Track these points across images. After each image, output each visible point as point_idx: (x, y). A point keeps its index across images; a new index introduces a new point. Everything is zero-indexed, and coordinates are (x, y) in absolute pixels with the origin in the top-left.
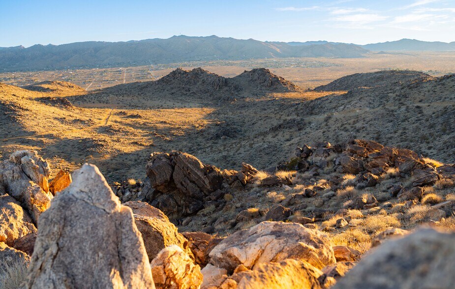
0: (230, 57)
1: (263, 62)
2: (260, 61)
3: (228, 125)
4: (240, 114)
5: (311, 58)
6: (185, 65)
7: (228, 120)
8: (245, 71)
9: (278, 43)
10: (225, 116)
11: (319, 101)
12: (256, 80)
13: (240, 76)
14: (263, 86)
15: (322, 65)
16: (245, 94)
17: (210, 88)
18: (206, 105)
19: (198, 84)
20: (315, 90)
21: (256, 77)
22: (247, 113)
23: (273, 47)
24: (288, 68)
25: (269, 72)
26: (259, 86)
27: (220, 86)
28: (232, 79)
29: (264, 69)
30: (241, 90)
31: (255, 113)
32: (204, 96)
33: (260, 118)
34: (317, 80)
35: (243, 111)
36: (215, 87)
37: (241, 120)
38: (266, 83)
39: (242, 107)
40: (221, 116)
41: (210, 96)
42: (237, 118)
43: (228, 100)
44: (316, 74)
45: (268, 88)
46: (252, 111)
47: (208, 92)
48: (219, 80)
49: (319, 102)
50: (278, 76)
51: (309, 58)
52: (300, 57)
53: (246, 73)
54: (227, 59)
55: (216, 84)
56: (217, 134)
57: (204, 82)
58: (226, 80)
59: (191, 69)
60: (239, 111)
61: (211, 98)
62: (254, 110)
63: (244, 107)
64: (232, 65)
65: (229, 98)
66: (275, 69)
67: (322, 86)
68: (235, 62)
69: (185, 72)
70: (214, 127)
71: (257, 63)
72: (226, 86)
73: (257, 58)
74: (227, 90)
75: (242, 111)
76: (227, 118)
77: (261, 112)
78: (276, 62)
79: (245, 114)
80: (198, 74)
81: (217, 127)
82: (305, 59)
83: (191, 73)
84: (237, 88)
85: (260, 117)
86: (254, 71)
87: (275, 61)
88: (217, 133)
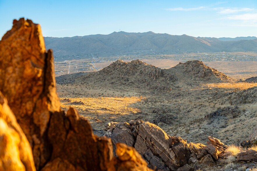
0: (165, 51)
1: (196, 56)
2: (192, 55)
3: (164, 112)
4: (176, 103)
5: (241, 53)
6: (124, 59)
7: (164, 108)
8: (180, 63)
9: (210, 38)
10: (162, 104)
11: (252, 91)
12: (190, 71)
13: (175, 67)
14: (197, 76)
15: (252, 59)
16: (180, 84)
17: (147, 78)
18: (144, 94)
19: (136, 74)
20: (246, 81)
21: (190, 69)
22: (183, 102)
23: (205, 42)
24: (219, 61)
25: (202, 64)
26: (193, 77)
27: (156, 77)
28: (167, 70)
29: (198, 61)
30: (176, 80)
31: (190, 101)
32: (142, 85)
33: (195, 106)
34: (247, 73)
35: (178, 100)
36: (152, 78)
37: (177, 108)
38: (199, 74)
39: (177, 96)
40: (158, 104)
41: (147, 85)
42: (173, 106)
43: (164, 89)
44: (245, 67)
45: (202, 79)
46: (187, 99)
47: (146, 82)
48: (156, 71)
49: (251, 92)
50: (211, 67)
51: (239, 52)
52: (231, 52)
53: (181, 65)
54: (162, 53)
55: (153, 74)
56: (154, 121)
57: (141, 73)
58: (162, 71)
59: (130, 61)
60: (174, 100)
61: (148, 87)
62: (189, 99)
63: (179, 95)
64: (167, 58)
65: (164, 87)
66: (207, 63)
67: (252, 78)
68: (170, 56)
69: (124, 64)
70: (151, 114)
71: (191, 57)
72: (162, 76)
73: (190, 52)
74: (163, 80)
75: (177, 100)
76: (163, 106)
77: (195, 100)
78: (208, 56)
79: (180, 102)
80: (136, 65)
81: (153, 114)
82: (235, 53)
83: (130, 65)
84: (173, 79)
85: (195, 105)
86: (189, 63)
87: (207, 54)
88: (154, 120)
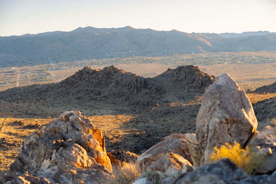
0: (148, 52)
1: (190, 58)
2: (186, 57)
3: (149, 136)
4: (164, 123)
5: (250, 53)
6: (93, 64)
7: (149, 130)
8: (169, 70)
9: (208, 35)
10: (146, 124)
11: (262, 105)
12: (182, 80)
13: (162, 75)
14: (191, 87)
15: (264, 61)
16: (169, 97)
17: (125, 90)
18: (122, 112)
19: (111, 86)
20: (256, 91)
21: (182, 77)
22: (173, 121)
23: (202, 40)
24: (221, 65)
25: (198, 70)
26: (187, 87)
27: (137, 88)
28: (152, 79)
29: (192, 66)
30: (164, 92)
31: (183, 120)
32: (119, 100)
33: (189, 127)
34: (258, 80)
35: (168, 119)
36: (132, 90)
37: (165, 130)
38: (194, 84)
39: (166, 114)
40: (140, 125)
41: (126, 100)
42: (160, 127)
43: (148, 105)
44: (256, 72)
45: (198, 90)
46: (178, 118)
47: (123, 95)
48: (137, 81)
49: (262, 107)
50: (210, 74)
51: (247, 52)
52: (236, 51)
53: (169, 72)
54: (144, 55)
55: (132, 85)
56: (136, 148)
57: (117, 83)
58: (145, 80)
59: (102, 68)
60: (162, 119)
61: (127, 103)
62: (182, 118)
63: (168, 113)
64: (151, 63)
65: (149, 103)
66: (205, 67)
67: (265, 86)
68: (156, 58)
69: (95, 72)
70: (131, 138)
71: (184, 60)
72: (145, 88)
73: (182, 53)
74: (147, 93)
75: (166, 119)
76: (148, 127)
77: (189, 119)
78: (206, 58)
79: (170, 122)
80: (110, 74)
81: (135, 138)
82: (243, 53)
83: (102, 73)
84: (160, 91)
85: (189, 125)
86: (180, 69)
87: (204, 56)
88: (135, 146)
